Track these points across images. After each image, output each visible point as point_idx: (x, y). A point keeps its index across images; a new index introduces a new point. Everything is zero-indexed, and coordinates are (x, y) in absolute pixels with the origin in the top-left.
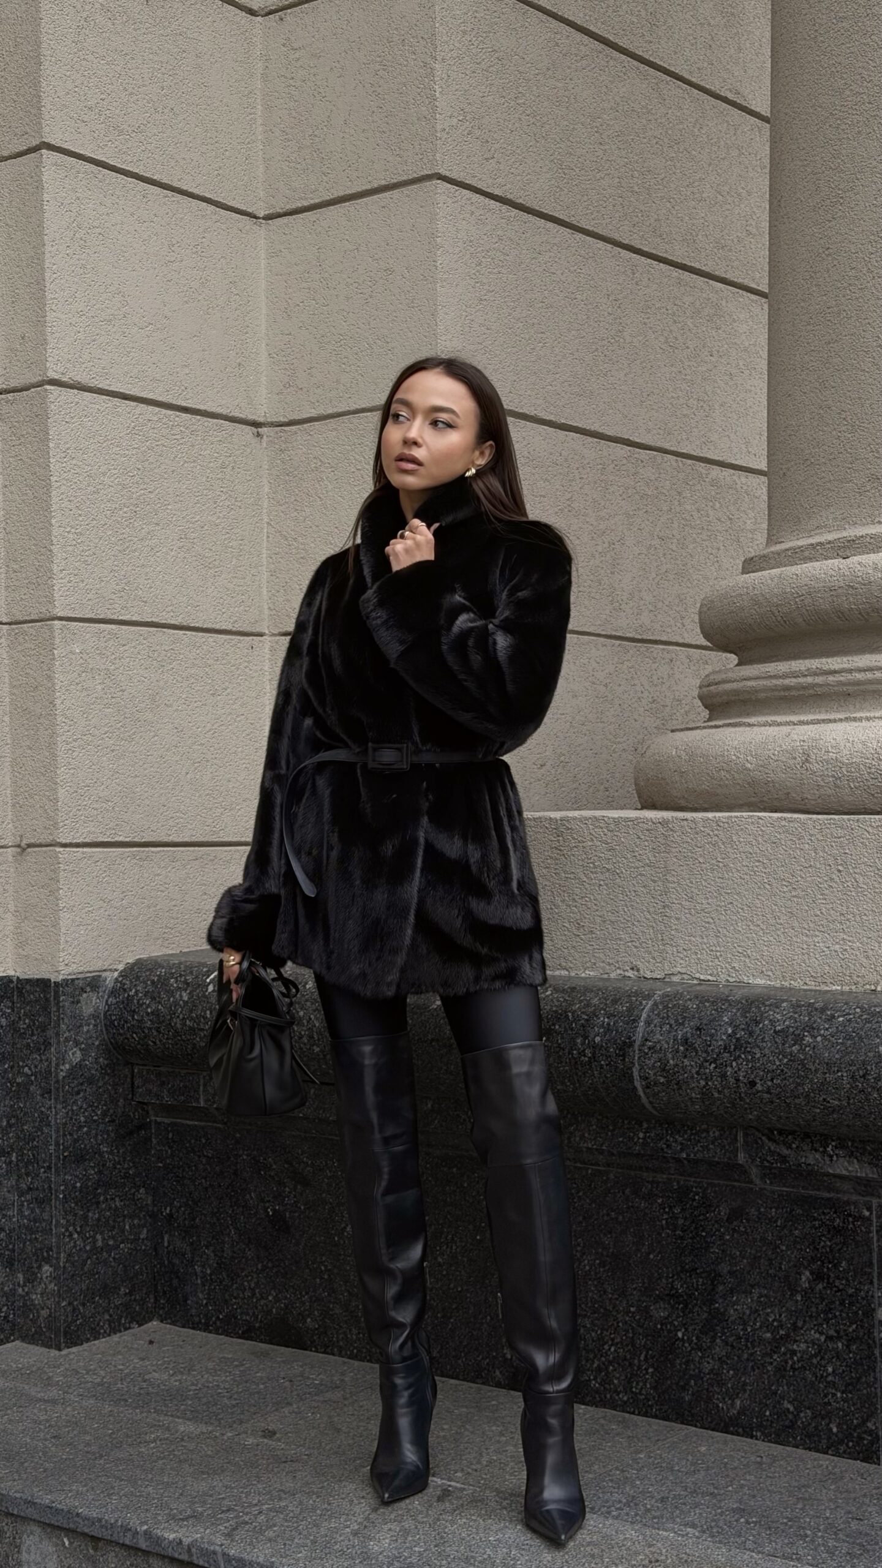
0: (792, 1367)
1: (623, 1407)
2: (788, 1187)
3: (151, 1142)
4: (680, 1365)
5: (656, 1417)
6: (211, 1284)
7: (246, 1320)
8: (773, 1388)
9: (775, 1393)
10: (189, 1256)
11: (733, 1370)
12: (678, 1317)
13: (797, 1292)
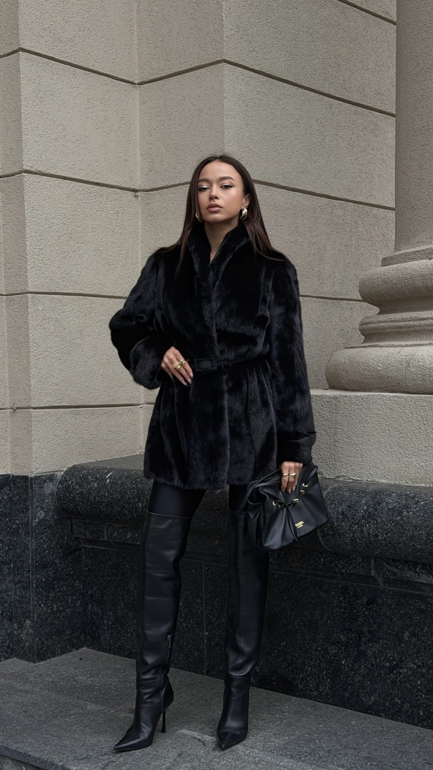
0: (400, 681)
1: (315, 698)
2: (397, 588)
3: (82, 557)
4: (343, 678)
5: (331, 704)
6: (111, 630)
7: (129, 648)
8: (390, 691)
9: (391, 694)
10: (101, 615)
11: (370, 681)
12: (342, 653)
13: (402, 642)
